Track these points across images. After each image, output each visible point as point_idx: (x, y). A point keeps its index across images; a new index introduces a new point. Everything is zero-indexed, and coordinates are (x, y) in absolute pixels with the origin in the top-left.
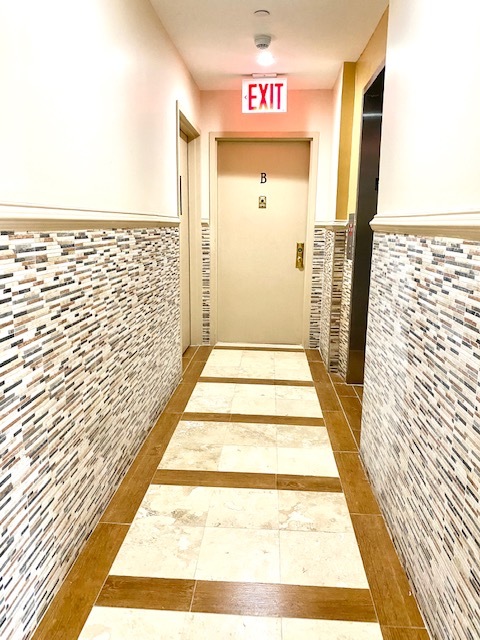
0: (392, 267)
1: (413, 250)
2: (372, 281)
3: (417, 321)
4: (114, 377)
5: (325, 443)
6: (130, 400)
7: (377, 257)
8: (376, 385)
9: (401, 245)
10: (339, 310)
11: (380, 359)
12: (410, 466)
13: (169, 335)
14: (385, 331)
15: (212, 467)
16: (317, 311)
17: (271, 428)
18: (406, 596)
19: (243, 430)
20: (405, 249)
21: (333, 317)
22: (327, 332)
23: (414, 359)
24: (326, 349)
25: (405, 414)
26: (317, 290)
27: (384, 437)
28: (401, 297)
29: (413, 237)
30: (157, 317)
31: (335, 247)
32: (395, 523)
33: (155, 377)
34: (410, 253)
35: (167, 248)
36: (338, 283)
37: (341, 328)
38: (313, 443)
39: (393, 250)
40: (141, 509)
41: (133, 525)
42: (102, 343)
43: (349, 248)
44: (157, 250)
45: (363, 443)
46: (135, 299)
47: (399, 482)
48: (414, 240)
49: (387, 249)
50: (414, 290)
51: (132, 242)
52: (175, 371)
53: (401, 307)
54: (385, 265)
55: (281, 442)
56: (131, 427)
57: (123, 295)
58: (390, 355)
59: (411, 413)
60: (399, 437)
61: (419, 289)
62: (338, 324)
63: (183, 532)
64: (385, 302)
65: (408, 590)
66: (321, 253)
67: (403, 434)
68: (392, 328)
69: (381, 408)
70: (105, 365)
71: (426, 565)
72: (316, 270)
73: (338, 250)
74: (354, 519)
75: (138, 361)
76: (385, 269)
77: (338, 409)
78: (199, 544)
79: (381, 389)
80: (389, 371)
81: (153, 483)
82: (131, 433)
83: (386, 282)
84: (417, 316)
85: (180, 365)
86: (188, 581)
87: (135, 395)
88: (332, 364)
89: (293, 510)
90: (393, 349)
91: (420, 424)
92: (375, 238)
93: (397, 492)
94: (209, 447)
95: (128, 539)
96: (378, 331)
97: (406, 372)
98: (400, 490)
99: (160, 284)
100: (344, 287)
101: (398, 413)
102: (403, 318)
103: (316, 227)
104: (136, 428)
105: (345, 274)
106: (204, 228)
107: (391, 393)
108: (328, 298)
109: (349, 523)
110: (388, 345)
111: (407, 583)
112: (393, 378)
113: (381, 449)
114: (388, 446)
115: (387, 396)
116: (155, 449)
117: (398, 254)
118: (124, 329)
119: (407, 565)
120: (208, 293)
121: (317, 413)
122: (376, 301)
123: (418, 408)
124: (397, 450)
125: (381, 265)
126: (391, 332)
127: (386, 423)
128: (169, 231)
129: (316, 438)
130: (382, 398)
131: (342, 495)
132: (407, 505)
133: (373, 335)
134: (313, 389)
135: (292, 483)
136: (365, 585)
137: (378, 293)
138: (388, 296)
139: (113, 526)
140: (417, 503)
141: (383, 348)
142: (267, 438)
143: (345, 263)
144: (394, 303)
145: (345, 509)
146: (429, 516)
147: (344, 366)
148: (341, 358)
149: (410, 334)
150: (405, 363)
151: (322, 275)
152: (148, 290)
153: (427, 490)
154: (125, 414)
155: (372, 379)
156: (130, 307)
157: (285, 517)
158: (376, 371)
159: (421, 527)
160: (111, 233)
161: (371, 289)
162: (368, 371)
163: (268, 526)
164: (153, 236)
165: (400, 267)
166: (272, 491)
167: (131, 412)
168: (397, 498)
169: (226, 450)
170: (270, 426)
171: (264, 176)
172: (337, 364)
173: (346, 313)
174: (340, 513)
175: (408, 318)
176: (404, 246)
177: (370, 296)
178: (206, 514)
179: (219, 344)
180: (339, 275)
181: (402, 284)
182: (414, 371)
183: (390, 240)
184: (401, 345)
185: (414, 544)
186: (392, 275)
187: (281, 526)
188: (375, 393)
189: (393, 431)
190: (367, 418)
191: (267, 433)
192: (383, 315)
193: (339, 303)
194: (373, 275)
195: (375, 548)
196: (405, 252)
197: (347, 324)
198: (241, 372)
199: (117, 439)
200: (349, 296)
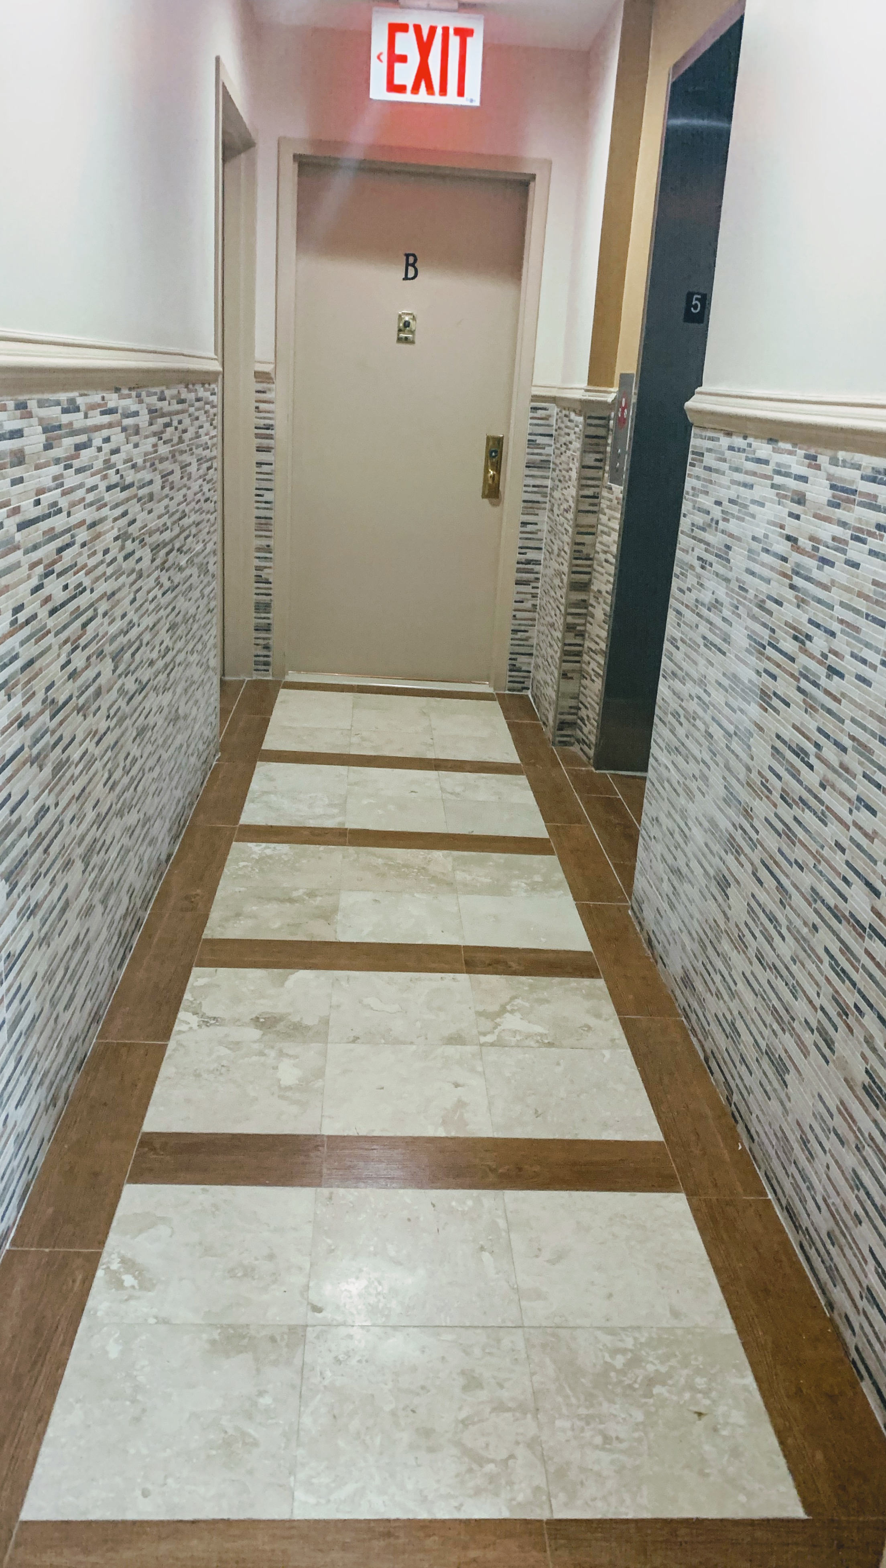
0: (734, 509)
1: (787, 475)
2: (681, 538)
3: (786, 624)
4: (117, 732)
5: (556, 887)
6: (140, 788)
7: (698, 484)
8: (680, 760)
9: (759, 461)
10: (584, 604)
11: (693, 706)
12: (751, 911)
13: (199, 647)
14: (709, 644)
15: (321, 932)
16: (528, 605)
17: (440, 858)
18: (733, 1150)
19: (380, 861)
20: (768, 470)
21: (570, 619)
22: (555, 652)
23: (775, 702)
24: (551, 692)
25: (747, 813)
26: (531, 555)
27: (694, 864)
28: (753, 574)
29: (788, 446)
30: (182, 604)
31: (584, 452)
32: (714, 1028)
33: (177, 743)
34: (778, 480)
35: (198, 436)
36: (587, 539)
37: (588, 644)
38: (533, 887)
39: (737, 470)
40: (182, 1015)
41: (172, 1044)
42: (100, 654)
43: (616, 457)
44: (181, 440)
45: (640, 882)
46: (146, 553)
47: (726, 946)
48: (790, 453)
49: (724, 466)
50: (785, 560)
51: (143, 419)
52: (207, 732)
53: (752, 592)
54: (718, 503)
55: (465, 885)
56: (142, 849)
57: (129, 546)
58: (718, 697)
59: (761, 808)
60: (730, 859)
61: (795, 557)
62: (581, 634)
63: (281, 1054)
64: (711, 583)
65: (737, 1139)
66: (544, 465)
67: (738, 852)
68: (726, 639)
69: (690, 806)
70: (105, 702)
71: (776, 1085)
72: (531, 506)
73: (590, 459)
74: (626, 1025)
75: (152, 701)
76: (716, 512)
77: (579, 819)
78: (320, 1073)
79: (692, 768)
80: (714, 729)
81: (201, 964)
82: (141, 861)
83: (715, 539)
84: (789, 612)
85: (214, 720)
86: (309, 1138)
87: (149, 777)
88: (562, 725)
89: (503, 1010)
90: (726, 682)
91: (780, 826)
92: (693, 442)
93: (719, 964)
94: (312, 894)
95: (166, 1070)
96: (694, 646)
97: (753, 728)
98: (726, 960)
99: (186, 522)
100: (599, 547)
101: (731, 812)
102: (754, 618)
103: (535, 398)
104: (150, 850)
105: (604, 519)
106: (260, 387)
107: (716, 776)
108: (559, 574)
109: (618, 1032)
110: (713, 674)
111: (733, 1129)
112: (723, 742)
113: (685, 888)
114: (703, 881)
115: (705, 779)
116: (187, 898)
117: (749, 479)
118: (131, 624)
119: (736, 1098)
120: (268, 549)
121: (537, 828)
122: (691, 580)
123: (776, 796)
124: (723, 884)
125: (706, 501)
126: (724, 646)
127: (698, 835)
128: (201, 393)
129: (538, 878)
130: (693, 785)
131: (601, 983)
132: (741, 987)
133: (678, 656)
134: (523, 780)
135: (498, 962)
136: (656, 1135)
137: (697, 564)
138: (722, 571)
139: (130, 1047)
140: (764, 976)
141: (702, 682)
142: (434, 879)
143: (605, 493)
144: (734, 585)
145: (608, 1008)
146: (787, 996)
147: (590, 731)
148: (583, 713)
149: (769, 651)
150: (754, 710)
151: (543, 519)
152: (167, 535)
153: (787, 948)
154: (132, 818)
155: (672, 750)
156: (140, 575)
157: (489, 1024)
158: (681, 732)
159: (769, 1019)
160: (113, 400)
161: (679, 554)
162: (661, 734)
163: (456, 1039)
164: (176, 407)
165: (753, 508)
166: (458, 976)
167: (141, 815)
168: (717, 978)
169: (347, 899)
170: (438, 855)
171: (411, 262)
172: (572, 725)
173: (601, 610)
174: (598, 1016)
175: (765, 617)
176: (766, 462)
177: (677, 570)
178: (325, 1021)
179: (292, 676)
180: (590, 519)
181: (755, 545)
182: (772, 724)
183: (731, 448)
184: (747, 674)
185: (751, 1055)
186: (733, 526)
187: (483, 1039)
188: (675, 776)
189: (716, 848)
190: (654, 831)
191: (433, 868)
192: (704, 612)
193: (584, 587)
194: (685, 524)
195: (671, 1074)
196: (765, 477)
197: (604, 634)
198: (355, 740)
199: (121, 869)
200: (612, 569)
